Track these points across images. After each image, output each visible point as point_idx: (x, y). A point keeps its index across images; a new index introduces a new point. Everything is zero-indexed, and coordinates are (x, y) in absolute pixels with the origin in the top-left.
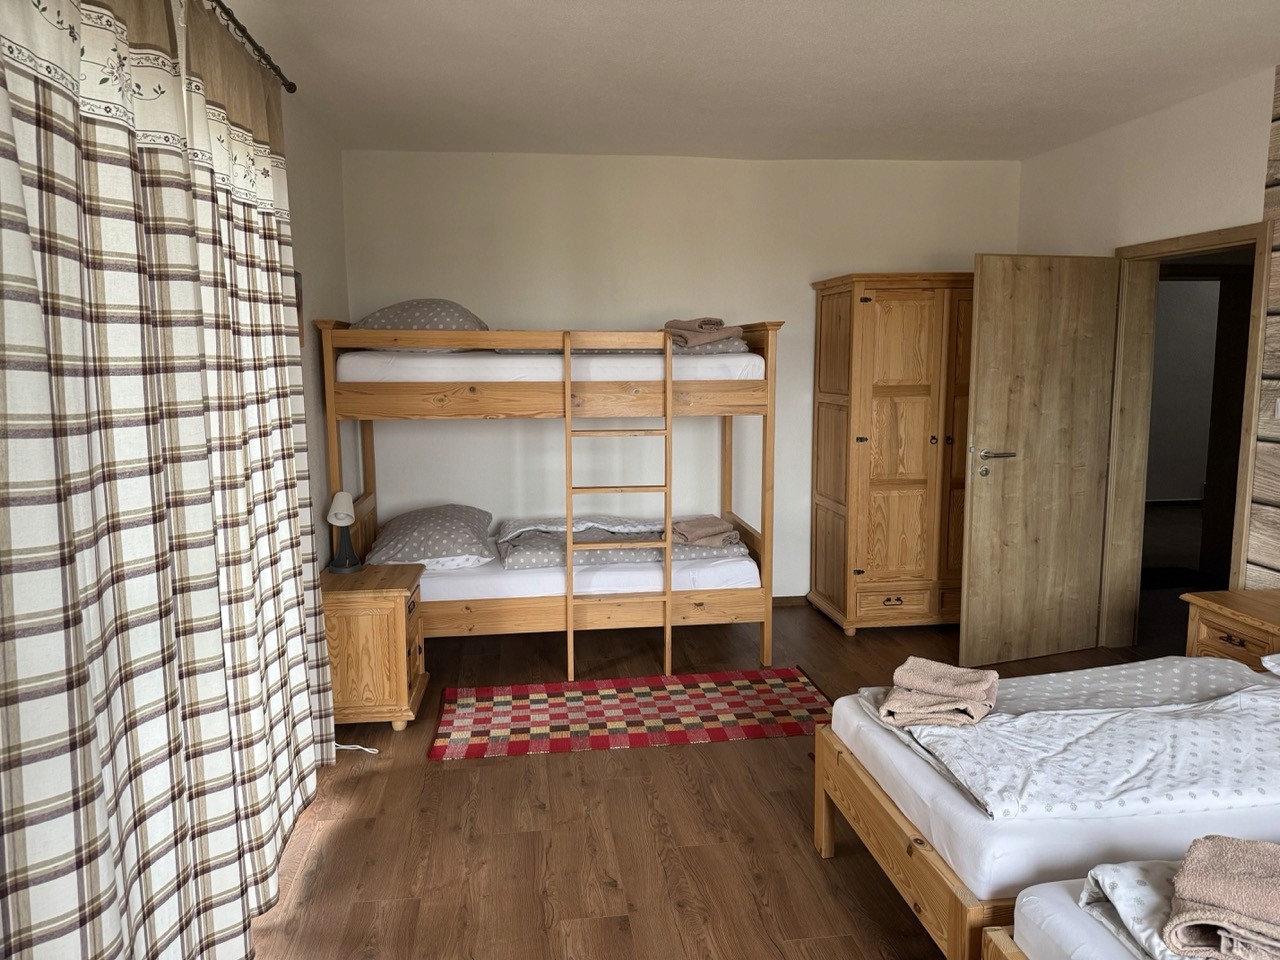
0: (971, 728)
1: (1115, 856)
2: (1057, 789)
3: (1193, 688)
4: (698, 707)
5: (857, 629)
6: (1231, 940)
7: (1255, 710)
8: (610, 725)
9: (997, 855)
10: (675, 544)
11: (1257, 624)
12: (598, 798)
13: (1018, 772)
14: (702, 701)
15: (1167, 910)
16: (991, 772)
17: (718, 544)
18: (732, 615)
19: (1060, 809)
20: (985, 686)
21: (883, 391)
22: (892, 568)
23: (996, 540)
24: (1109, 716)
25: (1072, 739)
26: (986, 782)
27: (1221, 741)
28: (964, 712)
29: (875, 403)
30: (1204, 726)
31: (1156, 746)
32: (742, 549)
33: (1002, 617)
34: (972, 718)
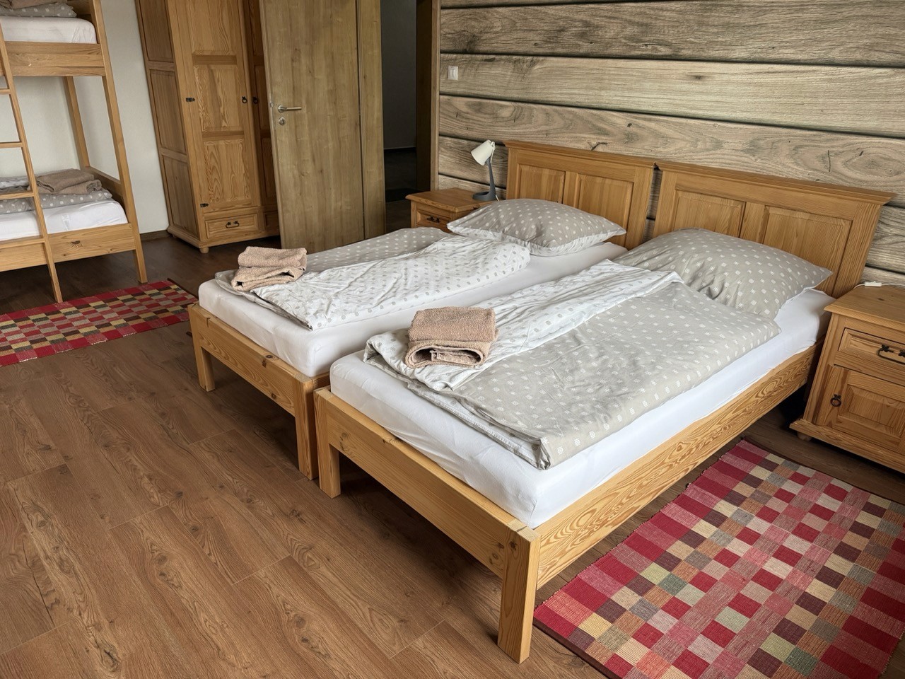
0: (293, 283)
1: (380, 332)
2: (348, 307)
3: (414, 244)
4: (91, 320)
5: (209, 248)
6: (436, 354)
7: (444, 249)
8: (14, 346)
9: (317, 349)
10: (42, 195)
11: (444, 207)
12: (17, 397)
13: (323, 301)
14: (95, 315)
15: (406, 350)
16: (308, 304)
17: (83, 191)
18: (108, 247)
19: (349, 317)
20: (299, 257)
21: (200, 59)
22: (228, 200)
23: (296, 172)
24: (372, 265)
25: (353, 280)
26: (306, 310)
27: (429, 267)
28: (287, 274)
29: (196, 70)
30: (421, 261)
31: (397, 275)
32: (106, 194)
33: (306, 225)
34: (293, 277)
